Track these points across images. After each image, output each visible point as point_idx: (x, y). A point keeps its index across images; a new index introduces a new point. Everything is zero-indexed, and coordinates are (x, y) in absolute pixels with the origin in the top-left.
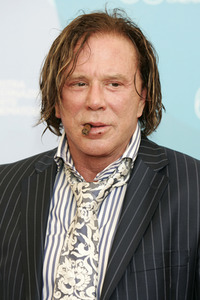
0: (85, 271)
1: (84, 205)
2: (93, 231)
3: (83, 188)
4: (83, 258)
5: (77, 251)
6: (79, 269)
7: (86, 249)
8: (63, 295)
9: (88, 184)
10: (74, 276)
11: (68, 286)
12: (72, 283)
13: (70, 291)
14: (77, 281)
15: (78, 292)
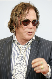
0: (23, 67)
1: (23, 50)
2: (25, 57)
3: (22, 46)
4: (23, 64)
5: (21, 62)
6: (21, 67)
7: (23, 62)
8: (17, 73)
9: (23, 45)
10: (20, 69)
11: (19, 71)
12: (20, 70)
13: (19, 72)
14: (21, 70)
15: (21, 73)
